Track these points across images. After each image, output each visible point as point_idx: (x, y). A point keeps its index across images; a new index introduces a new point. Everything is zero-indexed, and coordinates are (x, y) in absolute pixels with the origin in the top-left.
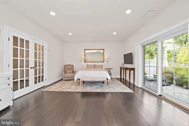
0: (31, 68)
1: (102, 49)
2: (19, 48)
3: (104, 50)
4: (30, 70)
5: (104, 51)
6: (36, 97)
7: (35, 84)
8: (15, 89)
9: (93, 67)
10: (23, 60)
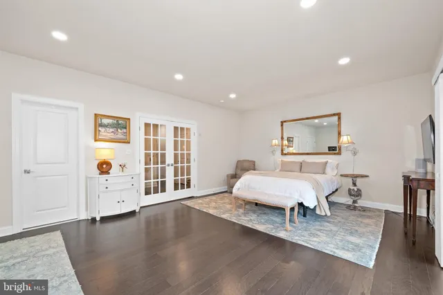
0: (168, 165)
1: (334, 115)
2: (152, 137)
3: (339, 115)
4: (167, 167)
5: (339, 118)
6: (176, 211)
7: (175, 190)
8: (147, 192)
9: (298, 168)
10: (157, 154)
